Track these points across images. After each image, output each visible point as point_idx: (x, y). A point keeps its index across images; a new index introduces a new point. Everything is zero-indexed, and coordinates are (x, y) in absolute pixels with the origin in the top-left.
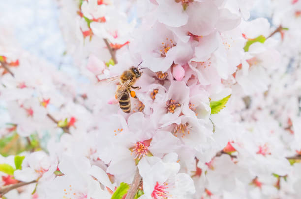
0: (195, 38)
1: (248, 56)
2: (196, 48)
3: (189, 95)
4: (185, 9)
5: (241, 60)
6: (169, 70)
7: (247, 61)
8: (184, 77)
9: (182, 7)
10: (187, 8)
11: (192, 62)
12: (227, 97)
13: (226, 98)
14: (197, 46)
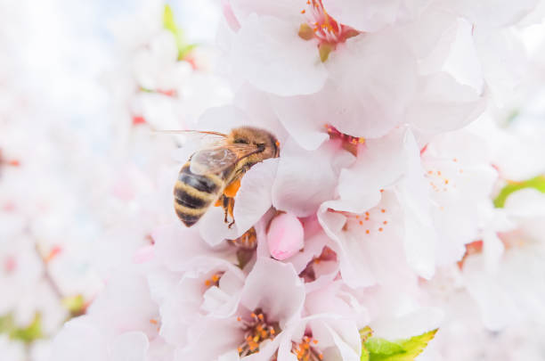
0: (345, 142)
1: (503, 220)
2: (344, 171)
3: (300, 308)
4: (324, 58)
5: (480, 231)
6: (258, 223)
7: (500, 235)
8: (302, 251)
9: (316, 53)
10: (330, 55)
11: (330, 210)
12: (424, 334)
13: (421, 337)
14: (350, 167)
